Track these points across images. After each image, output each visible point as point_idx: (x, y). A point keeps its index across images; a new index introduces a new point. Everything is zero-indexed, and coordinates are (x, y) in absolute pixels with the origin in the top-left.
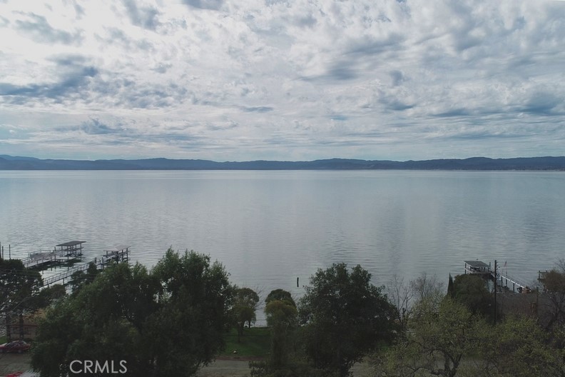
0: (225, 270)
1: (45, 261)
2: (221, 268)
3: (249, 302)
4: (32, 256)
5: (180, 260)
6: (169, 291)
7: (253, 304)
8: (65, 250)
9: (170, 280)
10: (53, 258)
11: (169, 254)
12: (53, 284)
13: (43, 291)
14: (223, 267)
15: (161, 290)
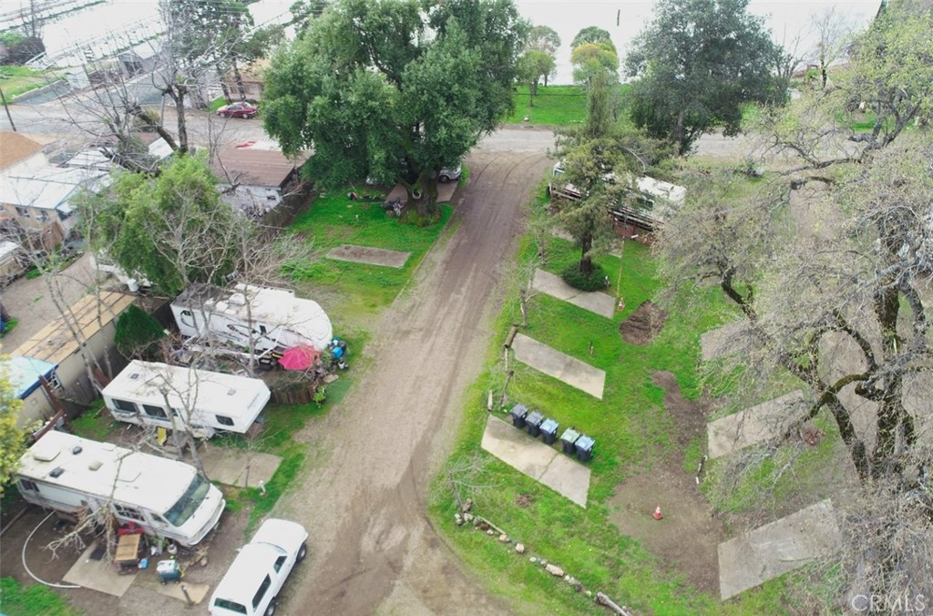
3: (546, 46)
6: (432, 28)
7: (553, 50)
12: (266, 25)
13: (256, 34)
15: (420, 25)
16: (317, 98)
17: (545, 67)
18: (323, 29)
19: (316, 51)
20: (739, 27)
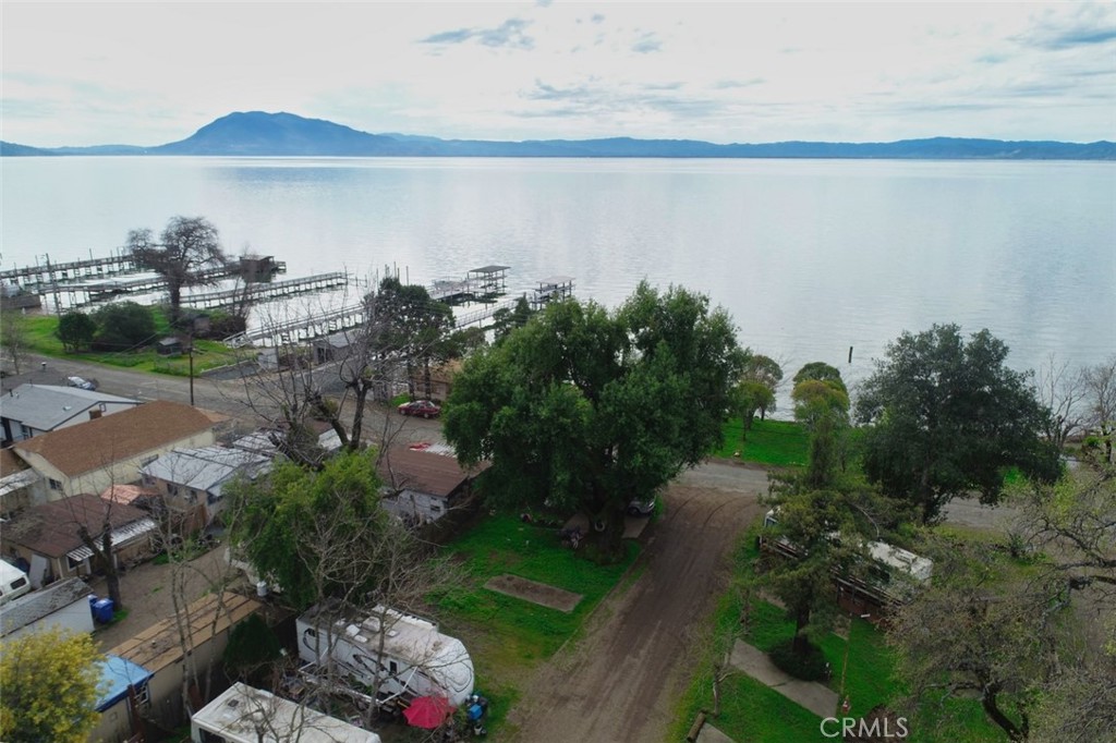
0: (732, 322)
1: (455, 293)
2: (726, 318)
3: (765, 378)
4: (437, 285)
5: (660, 300)
6: (639, 348)
7: (773, 383)
8: (482, 278)
9: (641, 330)
10: (466, 289)
11: (642, 289)
12: (467, 327)
13: (454, 335)
14: (729, 316)
15: (627, 345)
16: (505, 408)
17: (765, 401)
18: (523, 340)
19: (513, 360)
20: (994, 382)
